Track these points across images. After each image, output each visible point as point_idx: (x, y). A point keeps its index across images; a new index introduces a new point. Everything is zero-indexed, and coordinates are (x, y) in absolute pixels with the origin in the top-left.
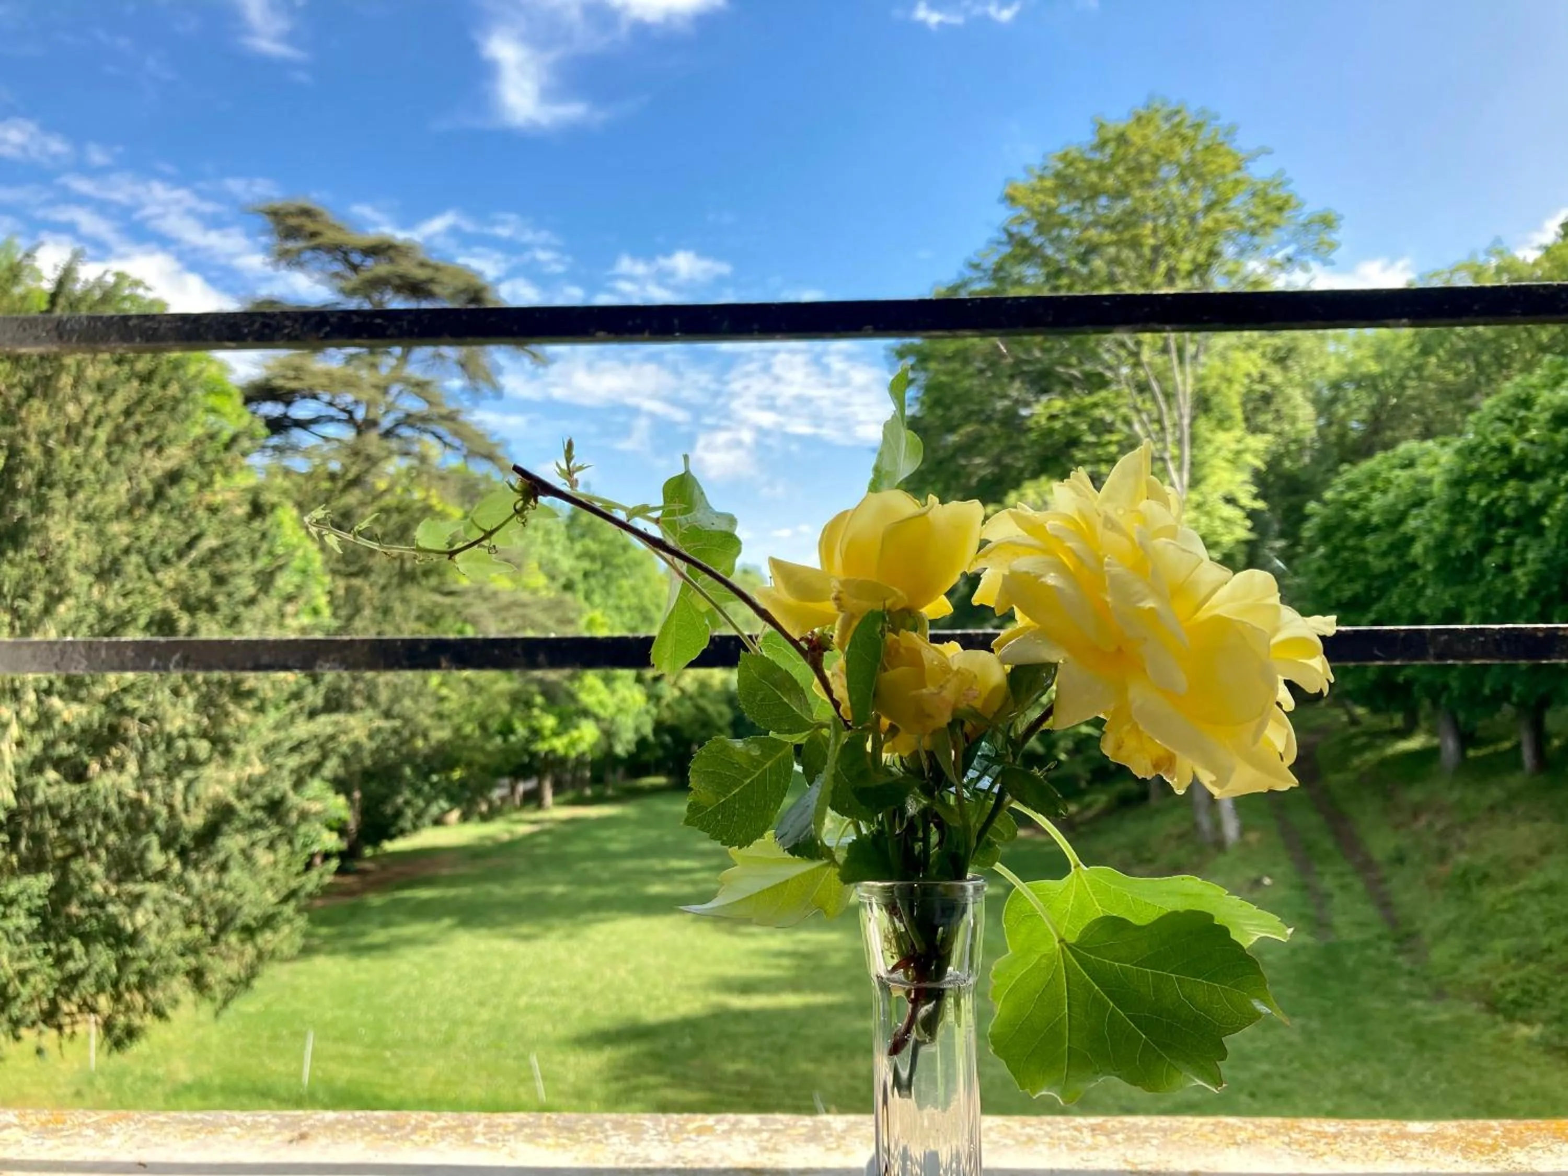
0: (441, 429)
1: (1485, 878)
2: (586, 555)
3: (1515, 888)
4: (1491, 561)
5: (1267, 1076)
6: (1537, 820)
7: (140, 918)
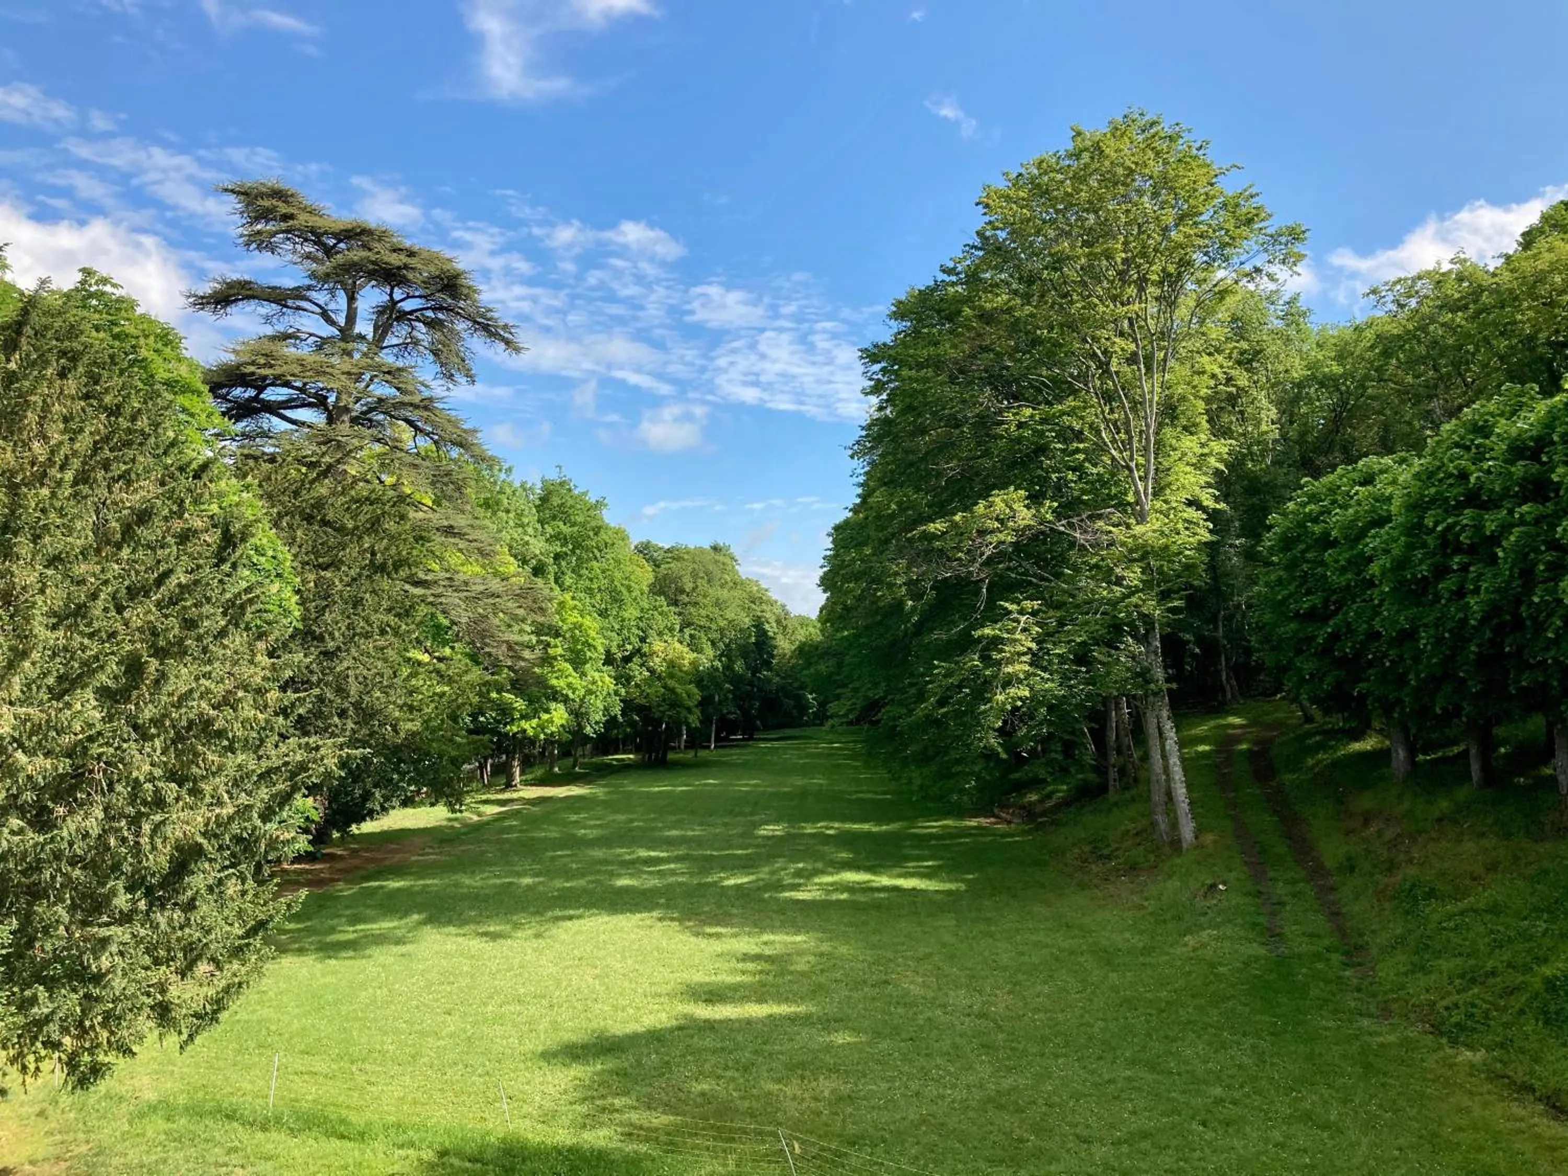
0: (413, 415)
1: (1432, 894)
2: (557, 537)
3: (1461, 905)
4: (1446, 585)
5: (1219, 1101)
6: (1483, 835)
7: (105, 962)
